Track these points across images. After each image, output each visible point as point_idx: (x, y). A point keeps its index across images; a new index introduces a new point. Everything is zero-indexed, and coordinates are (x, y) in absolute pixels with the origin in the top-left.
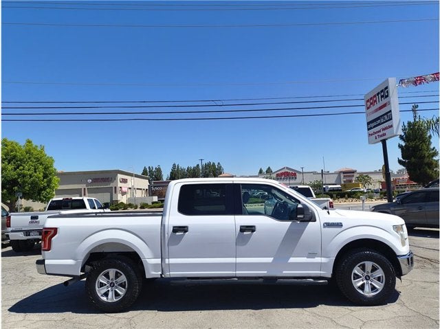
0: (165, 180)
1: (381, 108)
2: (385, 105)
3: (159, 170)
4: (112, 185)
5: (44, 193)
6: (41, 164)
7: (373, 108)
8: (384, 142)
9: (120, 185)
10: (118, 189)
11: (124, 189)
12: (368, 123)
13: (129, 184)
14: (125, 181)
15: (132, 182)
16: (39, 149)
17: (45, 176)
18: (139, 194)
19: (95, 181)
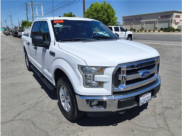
4: (170, 19)
9: (174, 19)
11: (177, 21)
19: (162, 17)
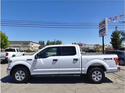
0: (45, 45)
1: (103, 27)
2: (104, 26)
3: (44, 42)
4: (29, 45)
5: (5, 47)
6: (4, 38)
7: (101, 27)
8: (103, 37)
9: (31, 45)
10: (30, 47)
11: (32, 47)
12: (99, 31)
13: (34, 45)
14: (32, 44)
15: (35, 45)
16: (4, 34)
17: (5, 42)
18: (37, 48)
19: (24, 44)
